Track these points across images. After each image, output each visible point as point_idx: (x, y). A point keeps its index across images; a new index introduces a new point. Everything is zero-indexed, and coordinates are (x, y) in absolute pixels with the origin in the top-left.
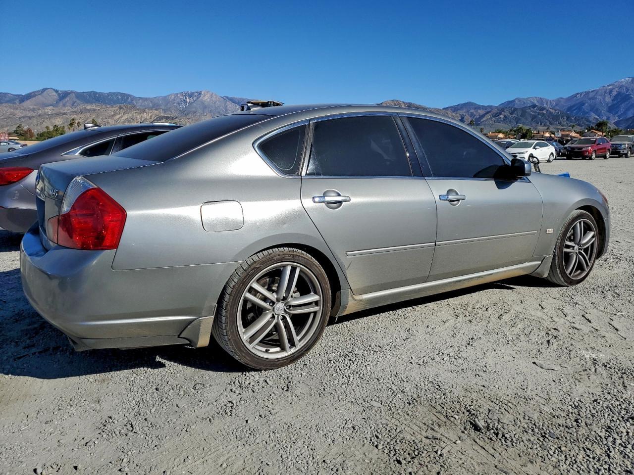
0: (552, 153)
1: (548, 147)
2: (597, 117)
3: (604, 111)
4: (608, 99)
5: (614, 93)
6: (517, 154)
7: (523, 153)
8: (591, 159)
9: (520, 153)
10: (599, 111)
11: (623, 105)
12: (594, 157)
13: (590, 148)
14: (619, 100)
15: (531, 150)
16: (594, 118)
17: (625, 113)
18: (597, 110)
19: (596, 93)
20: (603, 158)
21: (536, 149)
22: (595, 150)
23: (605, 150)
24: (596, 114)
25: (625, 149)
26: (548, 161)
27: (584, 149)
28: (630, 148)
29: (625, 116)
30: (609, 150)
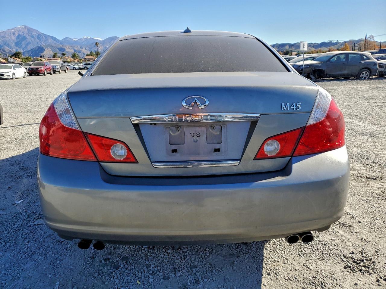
0: (25, 72)
1: (21, 68)
2: (9, 49)
3: (13, 45)
4: (14, 38)
5: (16, 34)
6: (3, 74)
7: (8, 72)
8: (44, 75)
9: (5, 73)
10: (10, 46)
11: (23, 42)
12: (46, 73)
13: (43, 68)
14: (20, 39)
15: (12, 71)
16: (8, 50)
17: (26, 47)
18: (8, 44)
19: (5, 34)
20: (50, 74)
21: (15, 69)
22: (46, 70)
23: (50, 69)
24: (9, 47)
25: (58, 68)
26: (24, 77)
27: (39, 69)
28: (60, 68)
29: (27, 49)
30: (52, 69)
